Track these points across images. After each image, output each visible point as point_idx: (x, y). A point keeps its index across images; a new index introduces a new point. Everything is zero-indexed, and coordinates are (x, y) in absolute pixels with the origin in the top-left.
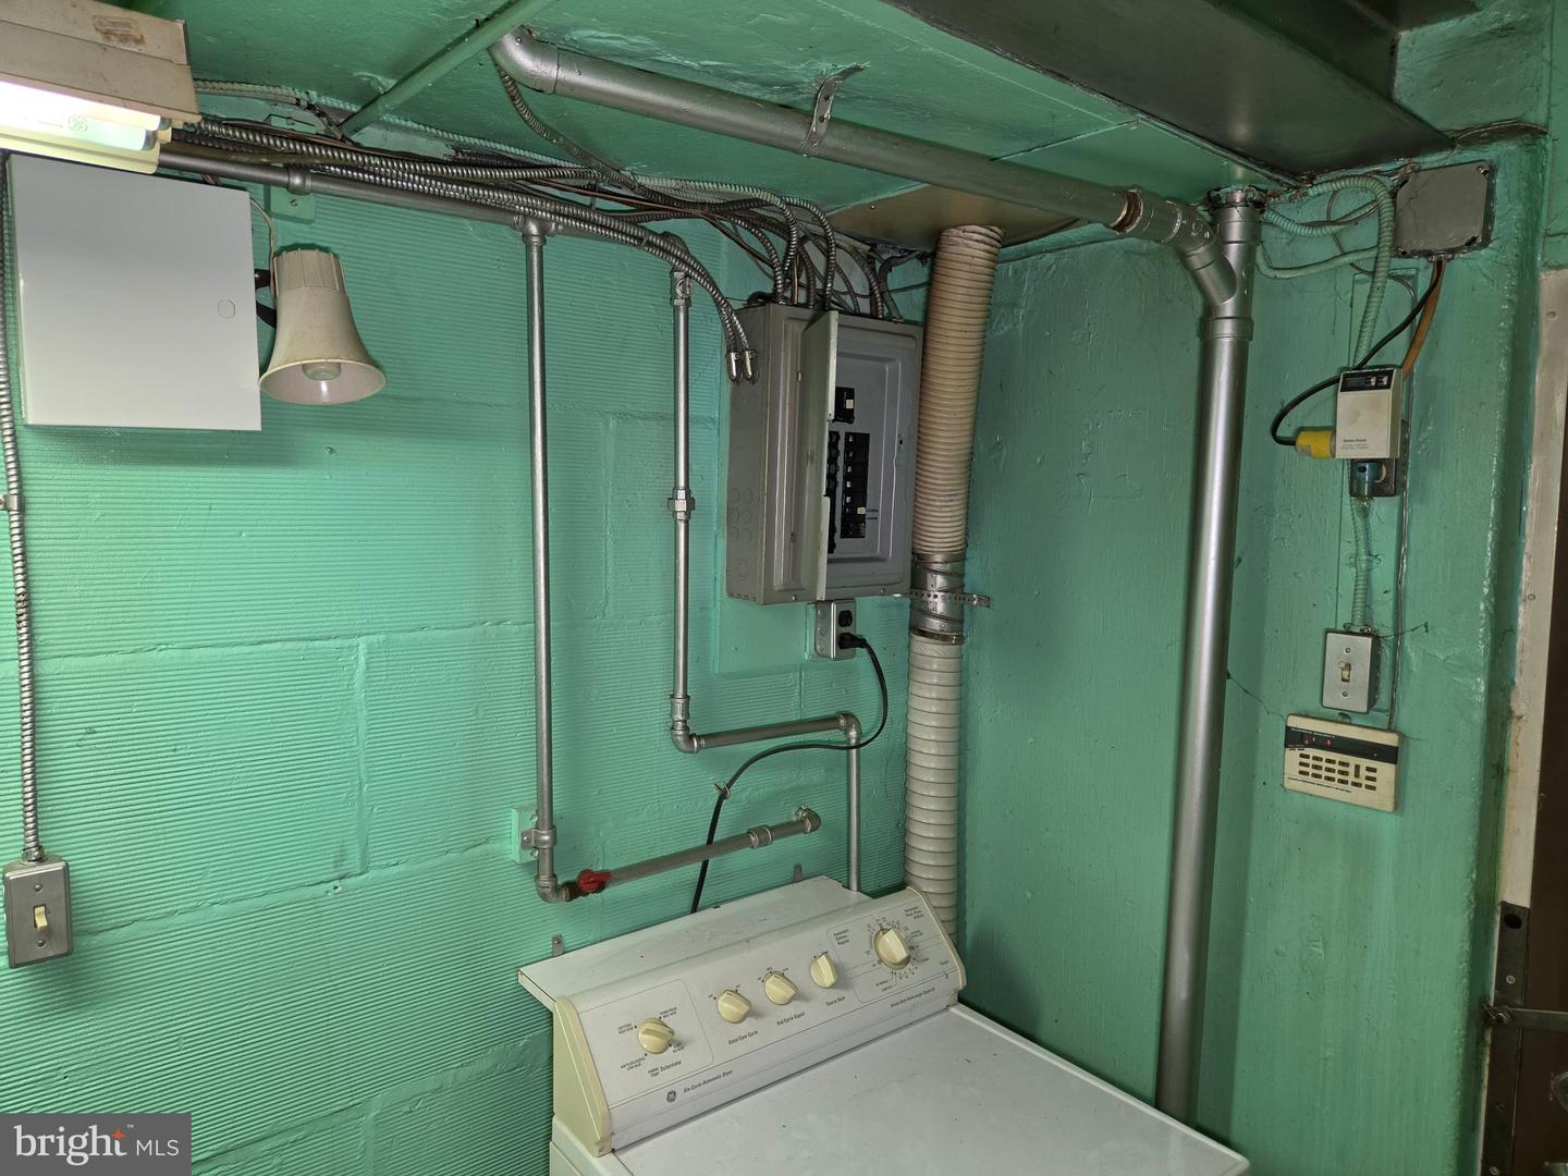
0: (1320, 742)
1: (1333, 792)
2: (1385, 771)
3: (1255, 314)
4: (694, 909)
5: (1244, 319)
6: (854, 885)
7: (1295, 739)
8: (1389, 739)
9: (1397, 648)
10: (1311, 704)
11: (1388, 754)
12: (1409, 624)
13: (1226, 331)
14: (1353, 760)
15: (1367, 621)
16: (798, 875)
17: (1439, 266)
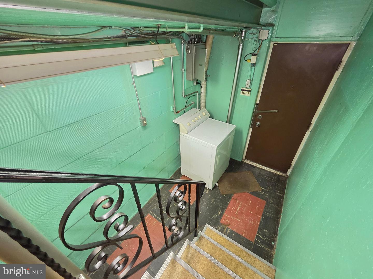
0: (244, 90)
1: (245, 95)
2: (250, 93)
3: (244, 45)
4: (184, 113)
5: (243, 46)
6: (198, 108)
7: (242, 90)
8: (250, 90)
9: (252, 81)
10: (244, 87)
11: (250, 91)
12: (253, 79)
13: (241, 47)
14: (247, 92)
15: (250, 79)
16: (192, 108)
17: (262, 41)
